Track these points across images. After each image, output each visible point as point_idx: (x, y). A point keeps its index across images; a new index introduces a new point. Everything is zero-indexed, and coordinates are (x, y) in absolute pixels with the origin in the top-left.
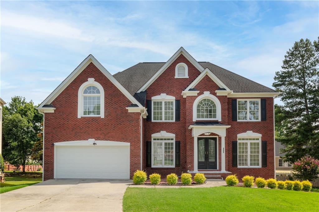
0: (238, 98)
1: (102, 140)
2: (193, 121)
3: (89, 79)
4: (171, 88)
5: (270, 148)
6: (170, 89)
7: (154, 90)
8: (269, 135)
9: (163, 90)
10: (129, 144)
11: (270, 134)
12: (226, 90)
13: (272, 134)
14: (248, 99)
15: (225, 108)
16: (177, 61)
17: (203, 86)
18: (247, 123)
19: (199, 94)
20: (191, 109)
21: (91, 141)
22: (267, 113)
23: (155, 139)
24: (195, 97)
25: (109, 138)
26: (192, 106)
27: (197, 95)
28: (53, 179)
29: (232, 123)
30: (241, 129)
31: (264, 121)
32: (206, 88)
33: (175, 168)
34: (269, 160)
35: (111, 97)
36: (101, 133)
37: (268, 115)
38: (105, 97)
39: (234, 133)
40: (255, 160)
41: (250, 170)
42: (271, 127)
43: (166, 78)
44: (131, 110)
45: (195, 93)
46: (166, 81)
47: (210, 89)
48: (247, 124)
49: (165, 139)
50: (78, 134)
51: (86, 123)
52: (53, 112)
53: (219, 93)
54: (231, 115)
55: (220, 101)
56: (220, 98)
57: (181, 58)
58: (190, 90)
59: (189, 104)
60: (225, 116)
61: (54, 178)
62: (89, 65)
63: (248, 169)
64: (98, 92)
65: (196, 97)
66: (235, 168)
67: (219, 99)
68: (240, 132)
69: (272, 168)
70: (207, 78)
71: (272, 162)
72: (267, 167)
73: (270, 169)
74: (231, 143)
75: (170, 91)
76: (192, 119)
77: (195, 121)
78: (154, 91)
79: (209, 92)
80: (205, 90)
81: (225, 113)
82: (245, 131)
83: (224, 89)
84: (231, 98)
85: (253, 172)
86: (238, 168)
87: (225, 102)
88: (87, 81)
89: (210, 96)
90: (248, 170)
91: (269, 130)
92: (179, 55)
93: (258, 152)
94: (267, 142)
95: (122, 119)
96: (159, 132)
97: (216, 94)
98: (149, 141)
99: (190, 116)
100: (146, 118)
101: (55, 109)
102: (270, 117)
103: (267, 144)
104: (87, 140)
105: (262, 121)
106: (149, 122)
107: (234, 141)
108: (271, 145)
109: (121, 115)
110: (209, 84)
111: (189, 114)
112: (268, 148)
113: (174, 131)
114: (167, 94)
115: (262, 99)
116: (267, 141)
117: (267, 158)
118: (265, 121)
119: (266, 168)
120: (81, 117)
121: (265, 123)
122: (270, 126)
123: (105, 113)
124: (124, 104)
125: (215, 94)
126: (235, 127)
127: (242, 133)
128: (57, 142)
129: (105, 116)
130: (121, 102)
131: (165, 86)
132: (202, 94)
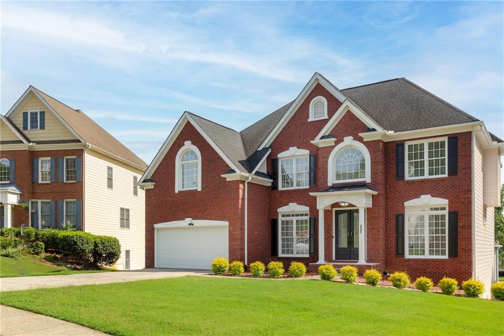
0: (406, 140)
1: (199, 219)
2: (328, 185)
3: (186, 143)
4: (304, 137)
5: (464, 224)
6: (302, 140)
7: (281, 143)
8: (463, 200)
9: (293, 142)
10: (226, 223)
11: (464, 198)
12: (376, 130)
13: (468, 198)
14: (426, 140)
15: (377, 160)
16: (313, 95)
17: (344, 129)
18: (423, 181)
19: (337, 143)
20: (325, 167)
21: (188, 220)
22: (458, 161)
23: (283, 216)
24: (331, 148)
25: (207, 216)
26: (327, 162)
27: (334, 144)
28: (153, 267)
29: (396, 184)
30: (411, 192)
31: (453, 175)
32: (348, 131)
33: (308, 258)
34: (461, 244)
35: (208, 163)
36: (198, 210)
37: (461, 164)
38: (202, 164)
39: (398, 201)
40: (437, 245)
41: (427, 263)
42: (466, 185)
43: (297, 123)
44: (229, 177)
45: (331, 141)
46: (297, 128)
47: (354, 132)
48: (423, 183)
49: (297, 215)
50: (176, 213)
51: (183, 198)
52: (153, 187)
53: (367, 136)
54: (394, 170)
55: (368, 149)
56: (368, 145)
57: (318, 89)
58: (322, 138)
59: (323, 160)
60: (377, 173)
61: (155, 267)
62: (186, 125)
63: (423, 261)
64: (196, 158)
65: (333, 147)
66: (401, 258)
67: (367, 147)
68: (409, 198)
69: (467, 258)
70: (349, 115)
71: (467, 249)
72: (457, 257)
73: (464, 260)
74: (394, 216)
75: (303, 143)
76: (326, 182)
77: (331, 185)
78: (281, 146)
79: (351, 138)
80: (346, 134)
81: (376, 168)
82: (418, 196)
83: (374, 130)
84: (395, 141)
85: (432, 266)
86: (405, 259)
87: (376, 150)
88: (184, 145)
89: (353, 144)
90: (422, 263)
91: (462, 191)
92: (315, 86)
93: (443, 232)
94: (459, 214)
95: (220, 191)
96: (287, 204)
97: (363, 140)
98: (275, 218)
99: (324, 178)
100: (271, 185)
101: (154, 183)
102: (464, 168)
103: (459, 217)
104: (184, 220)
105: (450, 177)
106: (275, 191)
107: (399, 213)
108: (467, 218)
109: (219, 185)
110: (352, 124)
111: (323, 174)
112: (460, 224)
113: (307, 201)
114: (298, 148)
115: (451, 136)
116: (457, 210)
117: (459, 240)
118: (456, 176)
119: (456, 259)
120: (179, 191)
121: (456, 179)
122: (464, 184)
123: (202, 184)
124: (222, 171)
125: (360, 140)
126: (401, 189)
127: (412, 199)
128: (156, 223)
129: (202, 188)
130: (218, 169)
131: (295, 135)
132: (342, 142)
